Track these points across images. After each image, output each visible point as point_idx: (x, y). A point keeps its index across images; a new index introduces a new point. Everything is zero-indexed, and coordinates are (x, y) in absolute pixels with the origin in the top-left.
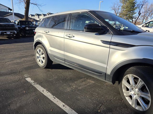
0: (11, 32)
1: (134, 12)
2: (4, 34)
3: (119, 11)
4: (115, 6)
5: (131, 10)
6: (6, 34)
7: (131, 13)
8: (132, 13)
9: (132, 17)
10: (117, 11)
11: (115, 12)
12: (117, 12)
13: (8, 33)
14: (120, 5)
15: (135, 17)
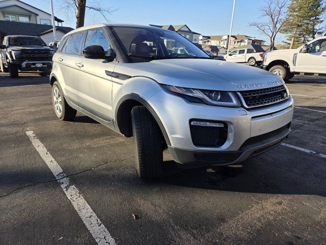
0: (44, 64)
1: (318, 19)
2: (32, 66)
3: (280, 18)
4: (273, 7)
5: (310, 14)
6: (34, 66)
7: (311, 21)
8: (314, 22)
9: (313, 31)
10: (277, 17)
11: (271, 19)
12: (275, 20)
13: (39, 65)
14: (283, 4)
15: (320, 31)
